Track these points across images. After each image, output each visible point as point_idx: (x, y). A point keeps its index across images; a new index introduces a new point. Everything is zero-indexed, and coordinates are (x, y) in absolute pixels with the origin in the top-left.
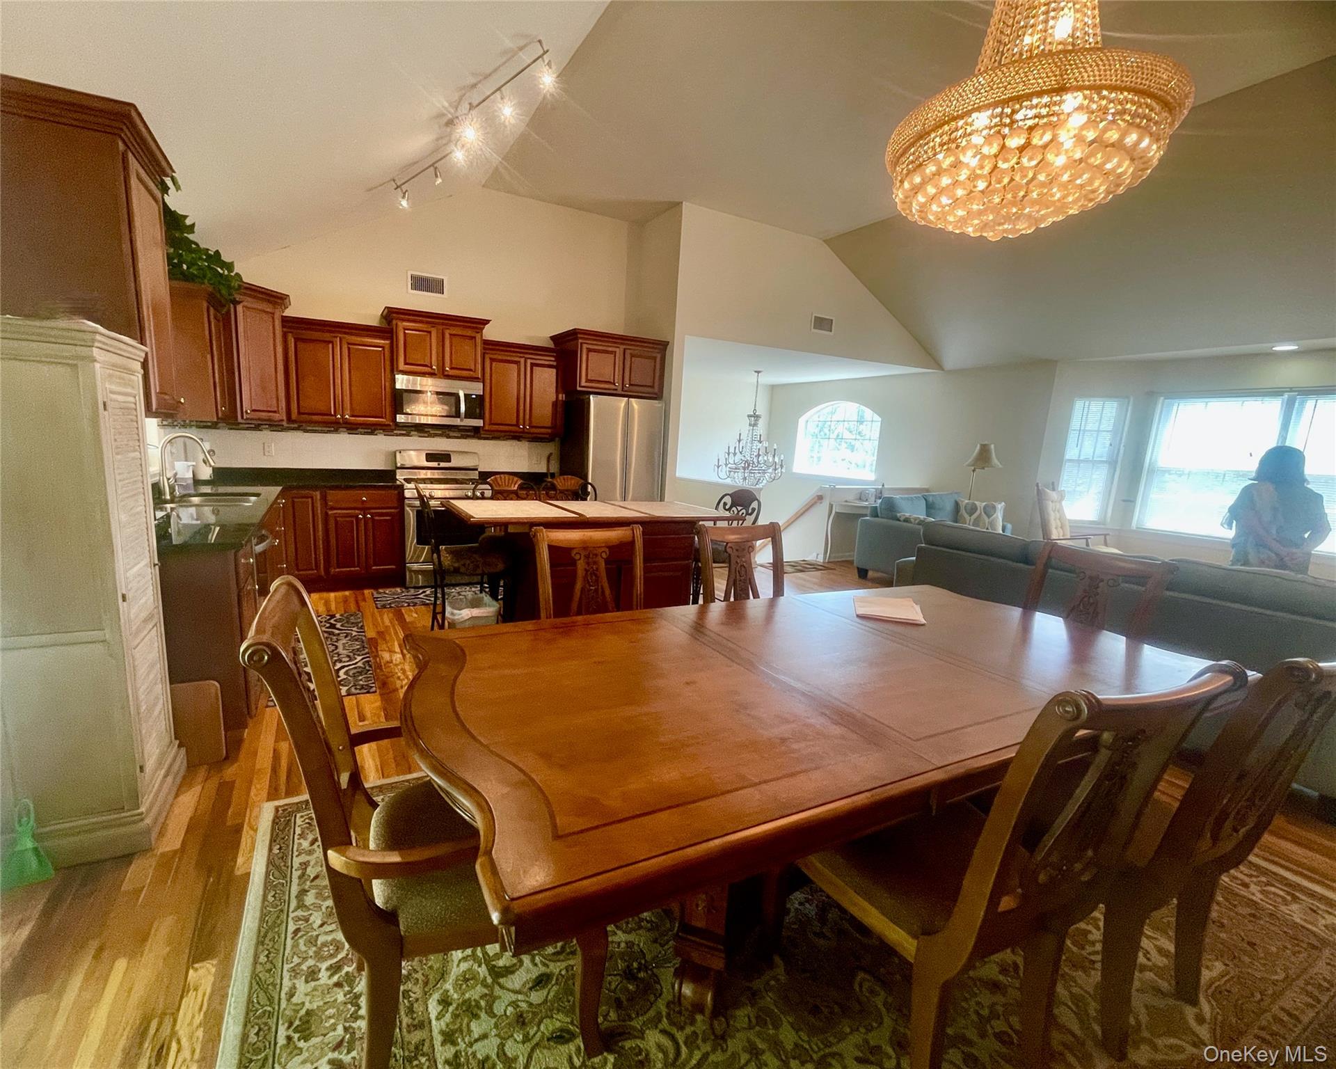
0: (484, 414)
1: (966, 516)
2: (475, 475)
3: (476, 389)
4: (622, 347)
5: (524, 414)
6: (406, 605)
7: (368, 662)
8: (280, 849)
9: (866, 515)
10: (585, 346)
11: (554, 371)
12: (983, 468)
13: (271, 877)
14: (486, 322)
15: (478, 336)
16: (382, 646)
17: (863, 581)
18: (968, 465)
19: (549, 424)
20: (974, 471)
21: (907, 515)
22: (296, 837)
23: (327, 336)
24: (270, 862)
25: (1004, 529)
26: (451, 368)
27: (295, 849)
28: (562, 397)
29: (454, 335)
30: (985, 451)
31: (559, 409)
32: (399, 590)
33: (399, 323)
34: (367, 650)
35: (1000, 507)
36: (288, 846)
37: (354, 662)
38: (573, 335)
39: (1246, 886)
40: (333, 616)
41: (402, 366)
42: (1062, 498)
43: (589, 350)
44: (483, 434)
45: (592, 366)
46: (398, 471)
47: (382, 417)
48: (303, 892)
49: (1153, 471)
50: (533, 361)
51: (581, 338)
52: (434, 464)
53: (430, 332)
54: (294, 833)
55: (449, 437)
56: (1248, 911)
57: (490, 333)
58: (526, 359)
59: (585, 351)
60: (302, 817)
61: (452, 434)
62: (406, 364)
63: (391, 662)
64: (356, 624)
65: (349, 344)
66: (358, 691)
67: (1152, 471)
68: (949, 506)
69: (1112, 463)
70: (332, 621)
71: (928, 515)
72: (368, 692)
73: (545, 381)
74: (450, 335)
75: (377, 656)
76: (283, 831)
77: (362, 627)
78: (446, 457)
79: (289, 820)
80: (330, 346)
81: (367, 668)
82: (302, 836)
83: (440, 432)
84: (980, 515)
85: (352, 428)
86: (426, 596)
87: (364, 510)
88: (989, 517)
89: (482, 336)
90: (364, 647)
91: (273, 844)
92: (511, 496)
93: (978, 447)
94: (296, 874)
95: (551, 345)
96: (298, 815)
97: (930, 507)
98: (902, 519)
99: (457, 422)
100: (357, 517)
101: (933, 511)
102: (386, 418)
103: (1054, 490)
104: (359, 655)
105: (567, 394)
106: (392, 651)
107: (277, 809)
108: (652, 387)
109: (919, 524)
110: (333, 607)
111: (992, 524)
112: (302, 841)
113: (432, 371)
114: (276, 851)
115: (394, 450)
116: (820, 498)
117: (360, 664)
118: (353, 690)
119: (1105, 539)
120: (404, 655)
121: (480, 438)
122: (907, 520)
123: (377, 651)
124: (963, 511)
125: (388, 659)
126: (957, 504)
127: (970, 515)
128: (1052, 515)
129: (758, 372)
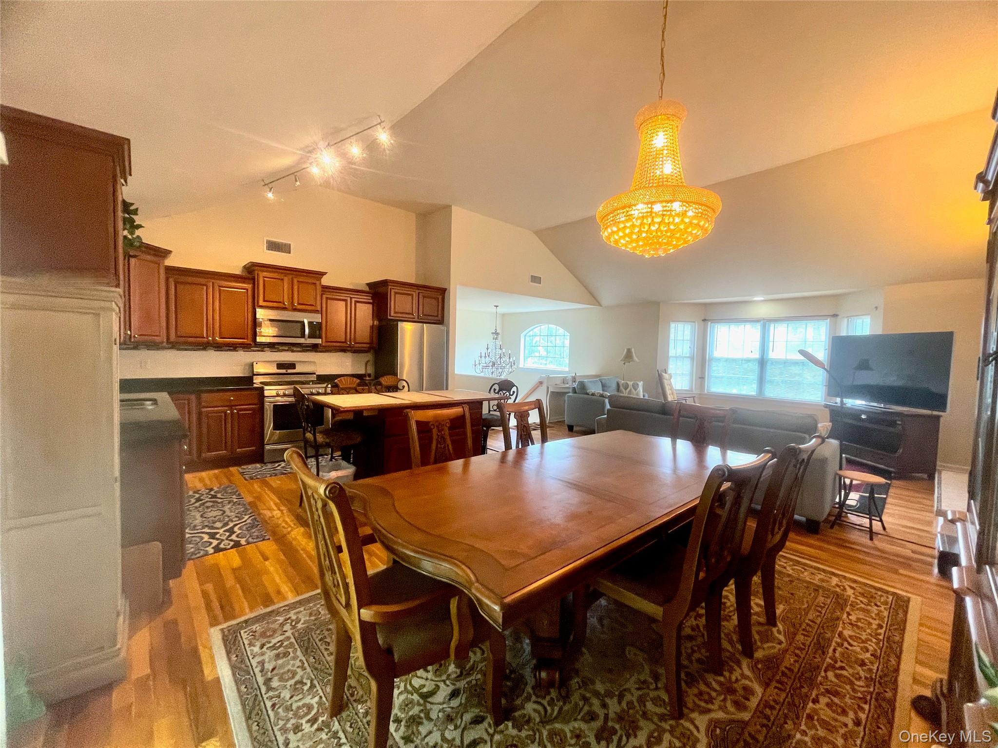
0: (322, 335)
1: (624, 390)
2: (314, 378)
3: (317, 318)
4: (417, 291)
5: (350, 335)
6: (268, 475)
7: (255, 519)
8: (237, 656)
9: (569, 392)
10: (393, 291)
11: (370, 306)
12: (629, 362)
13: (238, 676)
14: (323, 274)
15: (318, 282)
16: (260, 505)
17: (571, 433)
18: (621, 361)
19: (367, 340)
20: (624, 364)
21: (593, 391)
22: (247, 647)
23: (203, 281)
24: (233, 668)
25: (644, 396)
26: (299, 304)
27: (249, 654)
28: (376, 323)
29: (302, 282)
30: (629, 351)
31: (375, 332)
32: (258, 465)
33: (260, 273)
34: (250, 511)
35: (641, 384)
36: (243, 654)
37: (243, 520)
38: (385, 283)
39: (785, 568)
40: (211, 490)
41: (261, 303)
42: (671, 377)
43: (396, 293)
44: (320, 348)
45: (397, 303)
46: (255, 377)
47: (244, 339)
48: (268, 681)
49: (712, 360)
50: (356, 299)
51: (392, 286)
52: (284, 371)
53: (282, 279)
54: (244, 644)
55: (293, 351)
56: (787, 579)
57: (325, 281)
58: (351, 298)
59: (393, 294)
60: (246, 632)
61: (295, 349)
62: (264, 301)
63: (273, 517)
64: (234, 493)
65: (219, 286)
66: (255, 540)
67: (710, 360)
68: (614, 386)
69: (692, 358)
70: (212, 493)
71: (603, 391)
72: (264, 540)
73: (364, 313)
74: (298, 281)
75: (259, 514)
76: (234, 644)
77: (239, 495)
78: (292, 366)
79: (236, 636)
80: (205, 288)
81: (256, 523)
82: (250, 644)
83: (287, 348)
84: (631, 390)
85: (219, 347)
86: (283, 467)
87: (231, 407)
88: (636, 390)
89: (321, 283)
90: (246, 509)
91: (230, 655)
92: (351, 392)
93: (626, 350)
94: (257, 671)
95: (367, 289)
96: (242, 632)
97: (604, 386)
98: (590, 394)
99: (302, 341)
100: (225, 413)
101: (605, 388)
102: (247, 339)
103: (666, 373)
104: (245, 515)
105: (380, 320)
106: (270, 509)
107: (222, 630)
108: (437, 316)
109: (600, 396)
110: (208, 482)
111: (637, 394)
112: (252, 648)
113: (284, 306)
114: (234, 658)
115: (252, 361)
116: (541, 383)
117: (248, 521)
118: (250, 540)
119: (694, 399)
120: (282, 511)
121: (316, 351)
122: (593, 394)
123: (258, 510)
124: (622, 388)
125: (271, 515)
126: (618, 384)
127: (626, 389)
128: (667, 388)
129: (497, 306)
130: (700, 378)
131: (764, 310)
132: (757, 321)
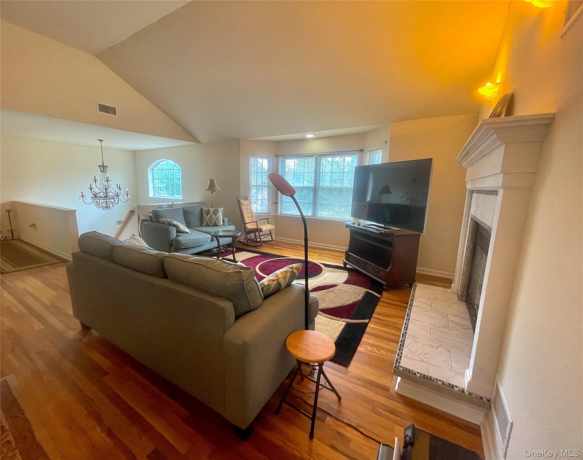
9: (147, 221)
12: (212, 191)
20: (208, 192)
21: (164, 219)
30: (212, 182)
35: (221, 210)
42: (250, 203)
68: (197, 212)
84: (212, 214)
93: (210, 181)
101: (188, 215)
103: (246, 200)
116: (132, 212)
124: (204, 214)
127: (207, 215)
128: (245, 212)
129: (101, 141)
130: (274, 203)
131: (316, 147)
132: (311, 156)
